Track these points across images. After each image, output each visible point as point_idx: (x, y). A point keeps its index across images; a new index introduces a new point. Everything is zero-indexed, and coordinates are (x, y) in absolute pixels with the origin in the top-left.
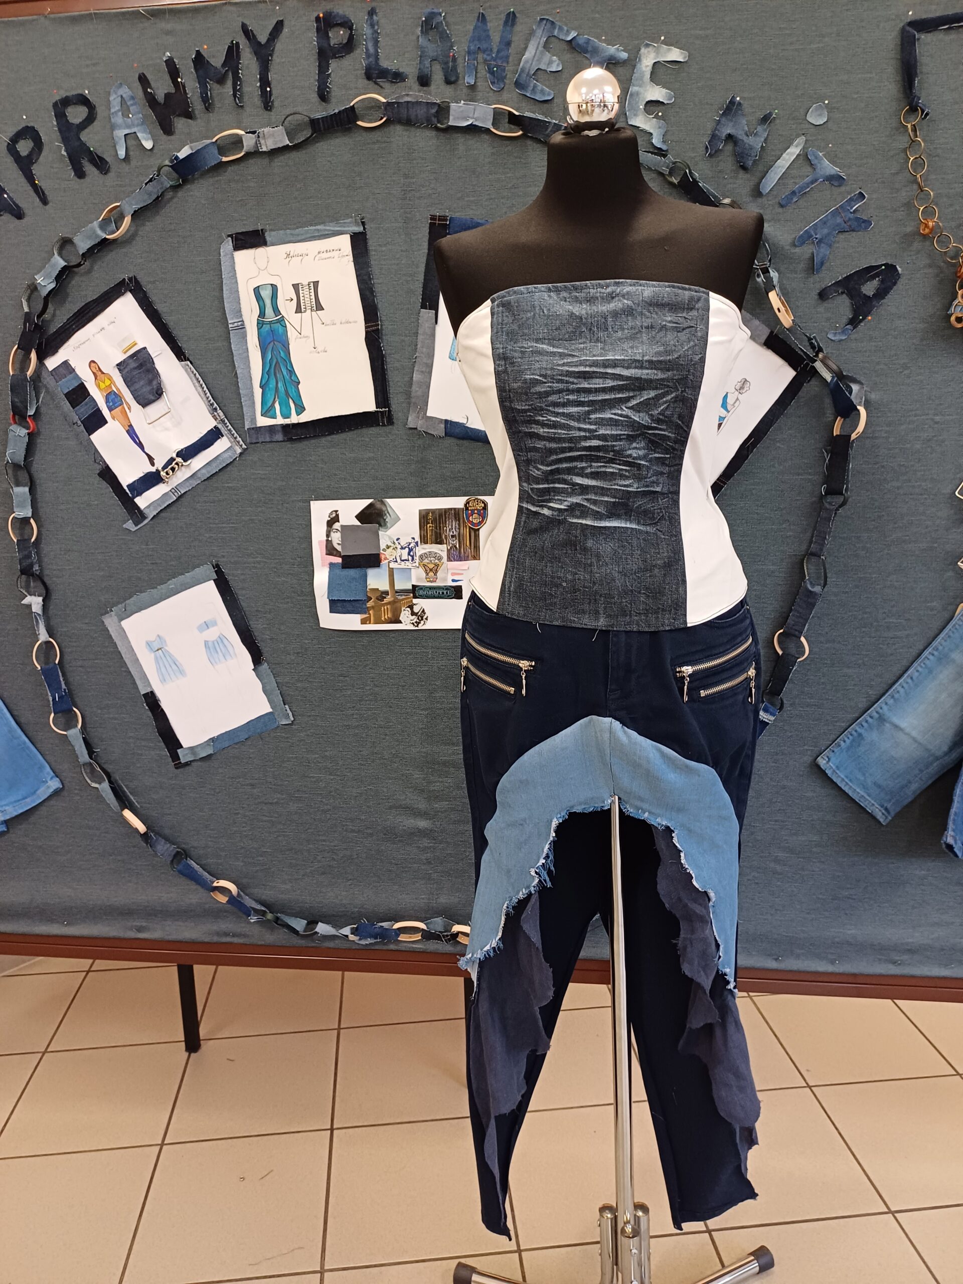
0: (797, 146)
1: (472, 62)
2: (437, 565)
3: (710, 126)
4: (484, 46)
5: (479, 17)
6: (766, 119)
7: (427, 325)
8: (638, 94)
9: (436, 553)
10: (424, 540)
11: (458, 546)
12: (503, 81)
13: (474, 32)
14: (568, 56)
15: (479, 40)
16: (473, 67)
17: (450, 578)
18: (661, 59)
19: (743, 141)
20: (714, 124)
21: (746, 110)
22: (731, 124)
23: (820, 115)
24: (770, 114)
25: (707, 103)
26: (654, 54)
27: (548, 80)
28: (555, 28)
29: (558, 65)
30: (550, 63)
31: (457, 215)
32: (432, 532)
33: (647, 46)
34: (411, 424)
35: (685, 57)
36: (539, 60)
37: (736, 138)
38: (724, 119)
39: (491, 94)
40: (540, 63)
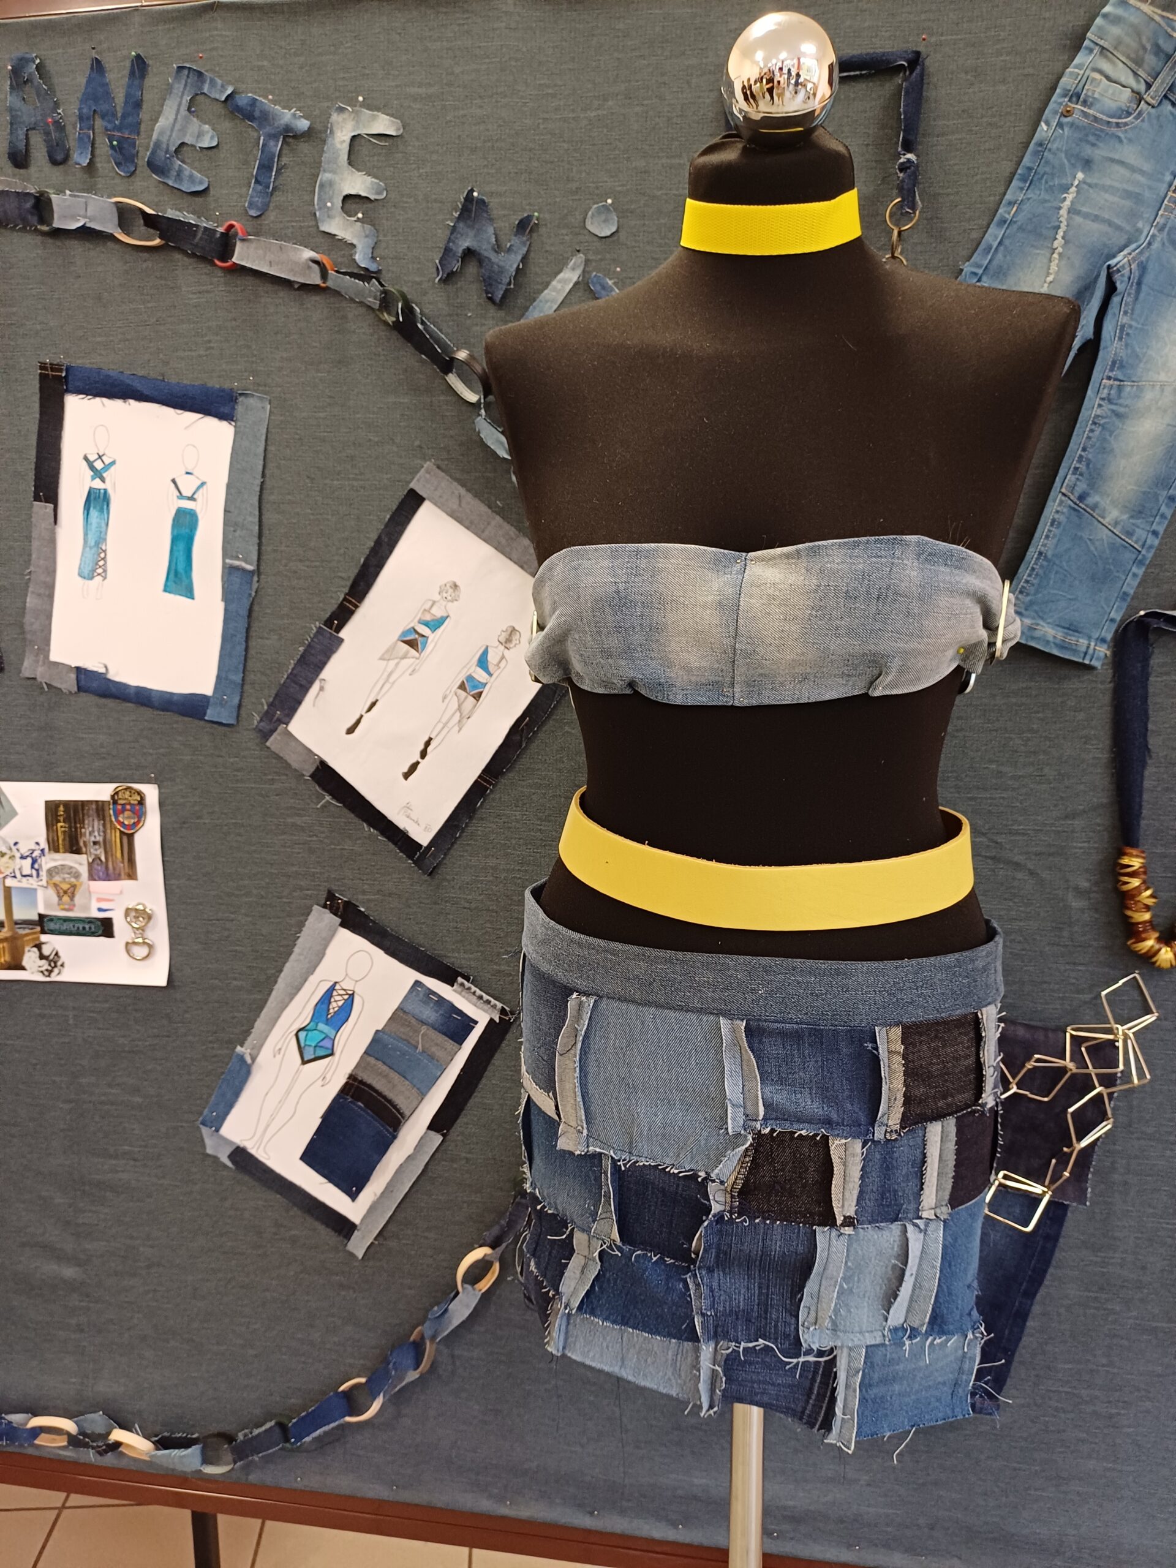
0: (573, 269)
1: (86, 131)
2: (74, 886)
3: (442, 235)
4: (104, 107)
5: (92, 65)
6: (524, 226)
7: (43, 525)
8: (331, 183)
9: (71, 868)
10: (54, 847)
11: (103, 858)
12: (133, 161)
13: (86, 88)
14: (226, 125)
15: (96, 99)
16: (86, 140)
17: (95, 905)
18: (363, 131)
19: (490, 260)
20: (448, 232)
21: (495, 212)
22: (471, 233)
23: (606, 221)
24: (529, 218)
25: (436, 201)
26: (353, 123)
27: (200, 160)
28: (203, 82)
29: (212, 138)
30: (200, 135)
31: (77, 362)
32: (64, 835)
33: (341, 110)
34: (26, 672)
35: (398, 129)
36: (183, 130)
37: (479, 254)
38: (461, 225)
39: (117, 181)
40: (185, 135)
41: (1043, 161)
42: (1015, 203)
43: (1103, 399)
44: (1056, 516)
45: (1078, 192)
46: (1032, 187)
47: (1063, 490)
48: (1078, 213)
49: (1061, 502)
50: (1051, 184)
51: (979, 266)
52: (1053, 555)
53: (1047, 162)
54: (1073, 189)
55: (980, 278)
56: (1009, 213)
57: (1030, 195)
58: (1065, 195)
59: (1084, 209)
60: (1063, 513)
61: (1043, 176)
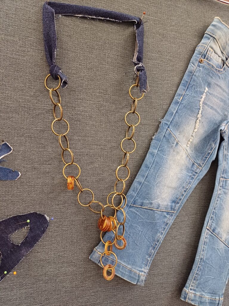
41: (192, 80)
42: (182, 95)
43: (221, 186)
44: (206, 240)
45: (206, 95)
46: (188, 90)
47: (208, 228)
48: (206, 104)
49: (207, 233)
50: (196, 90)
51: (168, 121)
52: (206, 259)
53: (194, 80)
54: (204, 94)
55: (169, 126)
56: (180, 99)
57: (187, 93)
58: (202, 96)
59: (208, 103)
60: (208, 238)
61: (193, 86)
